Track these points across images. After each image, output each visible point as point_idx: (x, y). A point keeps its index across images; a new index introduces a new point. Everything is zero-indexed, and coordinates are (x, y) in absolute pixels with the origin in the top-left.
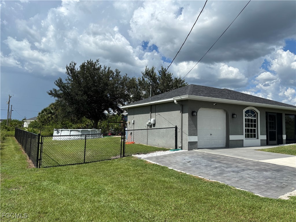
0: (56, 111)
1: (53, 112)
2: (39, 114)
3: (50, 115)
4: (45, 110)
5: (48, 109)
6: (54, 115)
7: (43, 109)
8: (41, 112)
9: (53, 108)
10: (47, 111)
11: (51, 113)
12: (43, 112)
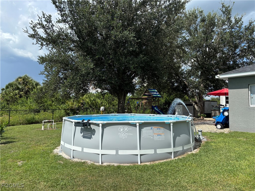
0: (25, 86)
1: (20, 87)
2: (2, 90)
3: (17, 91)
4: (10, 85)
5: (15, 84)
6: (23, 91)
7: (7, 84)
8: (5, 88)
9: (21, 82)
10: (13, 87)
11: (18, 88)
12: (7, 87)
